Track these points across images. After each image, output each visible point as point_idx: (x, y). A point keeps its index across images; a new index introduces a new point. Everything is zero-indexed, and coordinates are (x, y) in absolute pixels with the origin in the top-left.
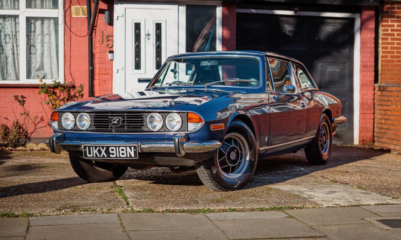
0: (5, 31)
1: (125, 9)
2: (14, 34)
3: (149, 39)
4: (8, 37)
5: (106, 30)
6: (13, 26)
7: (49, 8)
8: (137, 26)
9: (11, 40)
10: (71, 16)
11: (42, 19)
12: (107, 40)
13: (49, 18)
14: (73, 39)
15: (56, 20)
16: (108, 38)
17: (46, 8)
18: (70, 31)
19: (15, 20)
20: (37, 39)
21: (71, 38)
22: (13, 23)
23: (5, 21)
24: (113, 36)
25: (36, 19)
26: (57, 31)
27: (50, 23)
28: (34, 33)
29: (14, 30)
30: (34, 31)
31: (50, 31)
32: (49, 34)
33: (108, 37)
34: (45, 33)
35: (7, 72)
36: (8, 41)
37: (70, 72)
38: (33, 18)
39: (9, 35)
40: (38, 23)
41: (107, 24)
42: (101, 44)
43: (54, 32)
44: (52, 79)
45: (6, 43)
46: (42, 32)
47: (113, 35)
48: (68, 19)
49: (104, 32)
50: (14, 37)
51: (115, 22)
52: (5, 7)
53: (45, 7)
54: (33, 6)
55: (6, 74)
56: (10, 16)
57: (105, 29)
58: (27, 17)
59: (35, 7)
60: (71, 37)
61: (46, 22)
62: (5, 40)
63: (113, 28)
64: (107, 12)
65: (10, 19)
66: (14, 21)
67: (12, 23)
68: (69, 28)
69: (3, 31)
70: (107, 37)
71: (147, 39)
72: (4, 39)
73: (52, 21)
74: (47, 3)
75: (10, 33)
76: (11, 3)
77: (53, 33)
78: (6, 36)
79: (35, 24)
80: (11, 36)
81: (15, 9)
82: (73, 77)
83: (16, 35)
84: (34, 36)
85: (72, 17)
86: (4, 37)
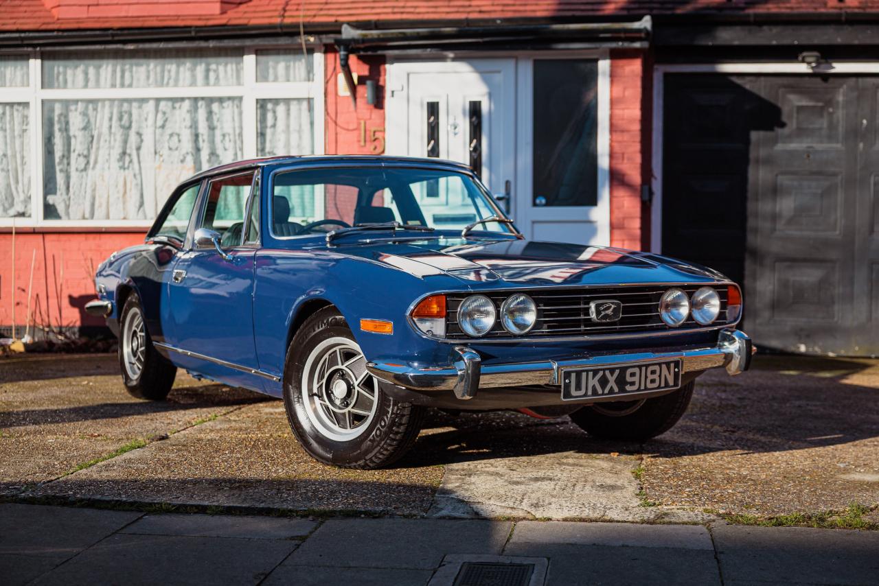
0: (222, 128)
1: (408, 75)
2: (237, 131)
3: (455, 134)
4: (227, 138)
5: (370, 119)
6: (236, 118)
7: (300, 81)
8: (433, 109)
9: (232, 144)
10: (336, 94)
11: (287, 101)
12: (373, 138)
13: (299, 100)
14: (340, 138)
15: (310, 101)
16: (374, 135)
17: (295, 80)
18: (336, 123)
19: (239, 107)
20: (279, 140)
21: (338, 136)
22: (236, 110)
23: (223, 108)
24: (384, 131)
25: (276, 102)
26: (312, 124)
27: (300, 109)
28: (272, 129)
29: (237, 124)
30: (274, 126)
31: (300, 126)
32: (300, 131)
33: (375, 132)
34: (292, 128)
35: (226, 205)
36: (227, 146)
37: (336, 204)
38: (270, 100)
39: (229, 135)
40: (281, 109)
41: (372, 107)
42: (362, 146)
43: (309, 126)
44: (304, 216)
45: (225, 149)
46: (288, 126)
47: (384, 129)
48: (331, 99)
49: (368, 122)
50: (237, 137)
51: (388, 101)
52: (222, 81)
53: (291, 78)
54: (271, 77)
55: (225, 209)
56: (229, 98)
57: (368, 117)
58: (257, 100)
59: (276, 79)
60: (336, 134)
61: (294, 106)
62: (224, 144)
63: (384, 112)
64: (369, 83)
65: (230, 103)
66: (237, 107)
67: (233, 112)
68: (334, 117)
69: (219, 127)
70: (372, 134)
71: (451, 135)
72: (222, 141)
73: (305, 105)
74: (297, 71)
75: (231, 131)
76: (232, 75)
77: (306, 127)
78: (224, 135)
79: (274, 112)
80: (232, 137)
81: (239, 83)
82: (341, 214)
83: (241, 135)
84: (273, 134)
85: (339, 97)
86: (222, 138)
